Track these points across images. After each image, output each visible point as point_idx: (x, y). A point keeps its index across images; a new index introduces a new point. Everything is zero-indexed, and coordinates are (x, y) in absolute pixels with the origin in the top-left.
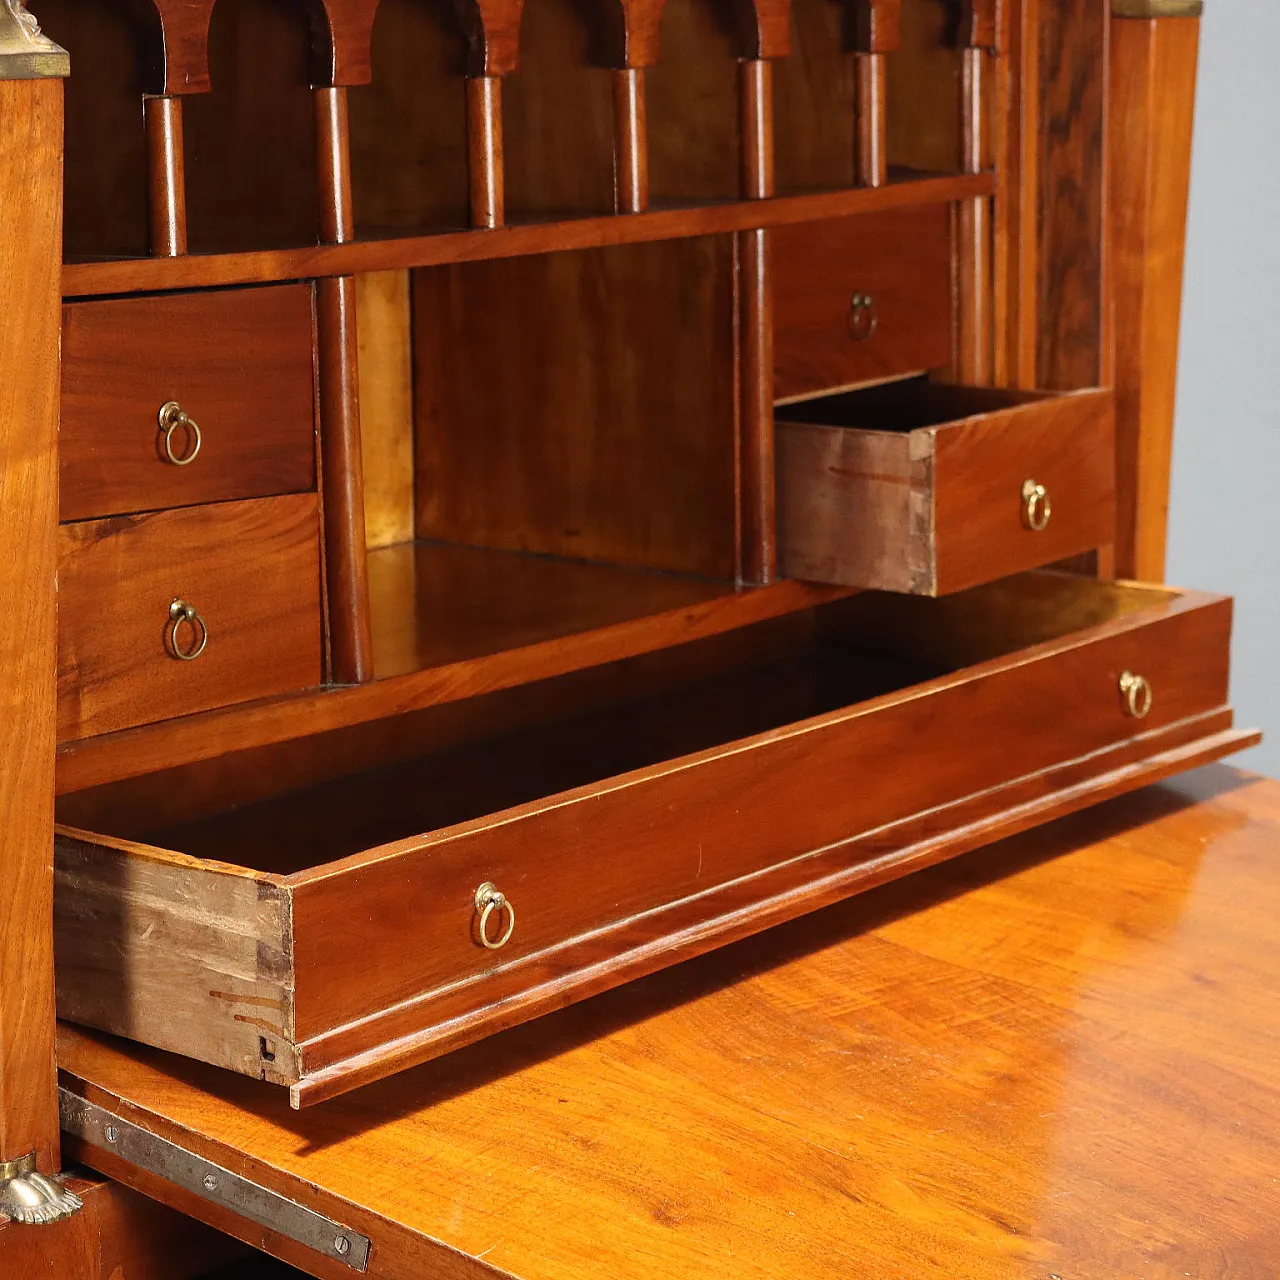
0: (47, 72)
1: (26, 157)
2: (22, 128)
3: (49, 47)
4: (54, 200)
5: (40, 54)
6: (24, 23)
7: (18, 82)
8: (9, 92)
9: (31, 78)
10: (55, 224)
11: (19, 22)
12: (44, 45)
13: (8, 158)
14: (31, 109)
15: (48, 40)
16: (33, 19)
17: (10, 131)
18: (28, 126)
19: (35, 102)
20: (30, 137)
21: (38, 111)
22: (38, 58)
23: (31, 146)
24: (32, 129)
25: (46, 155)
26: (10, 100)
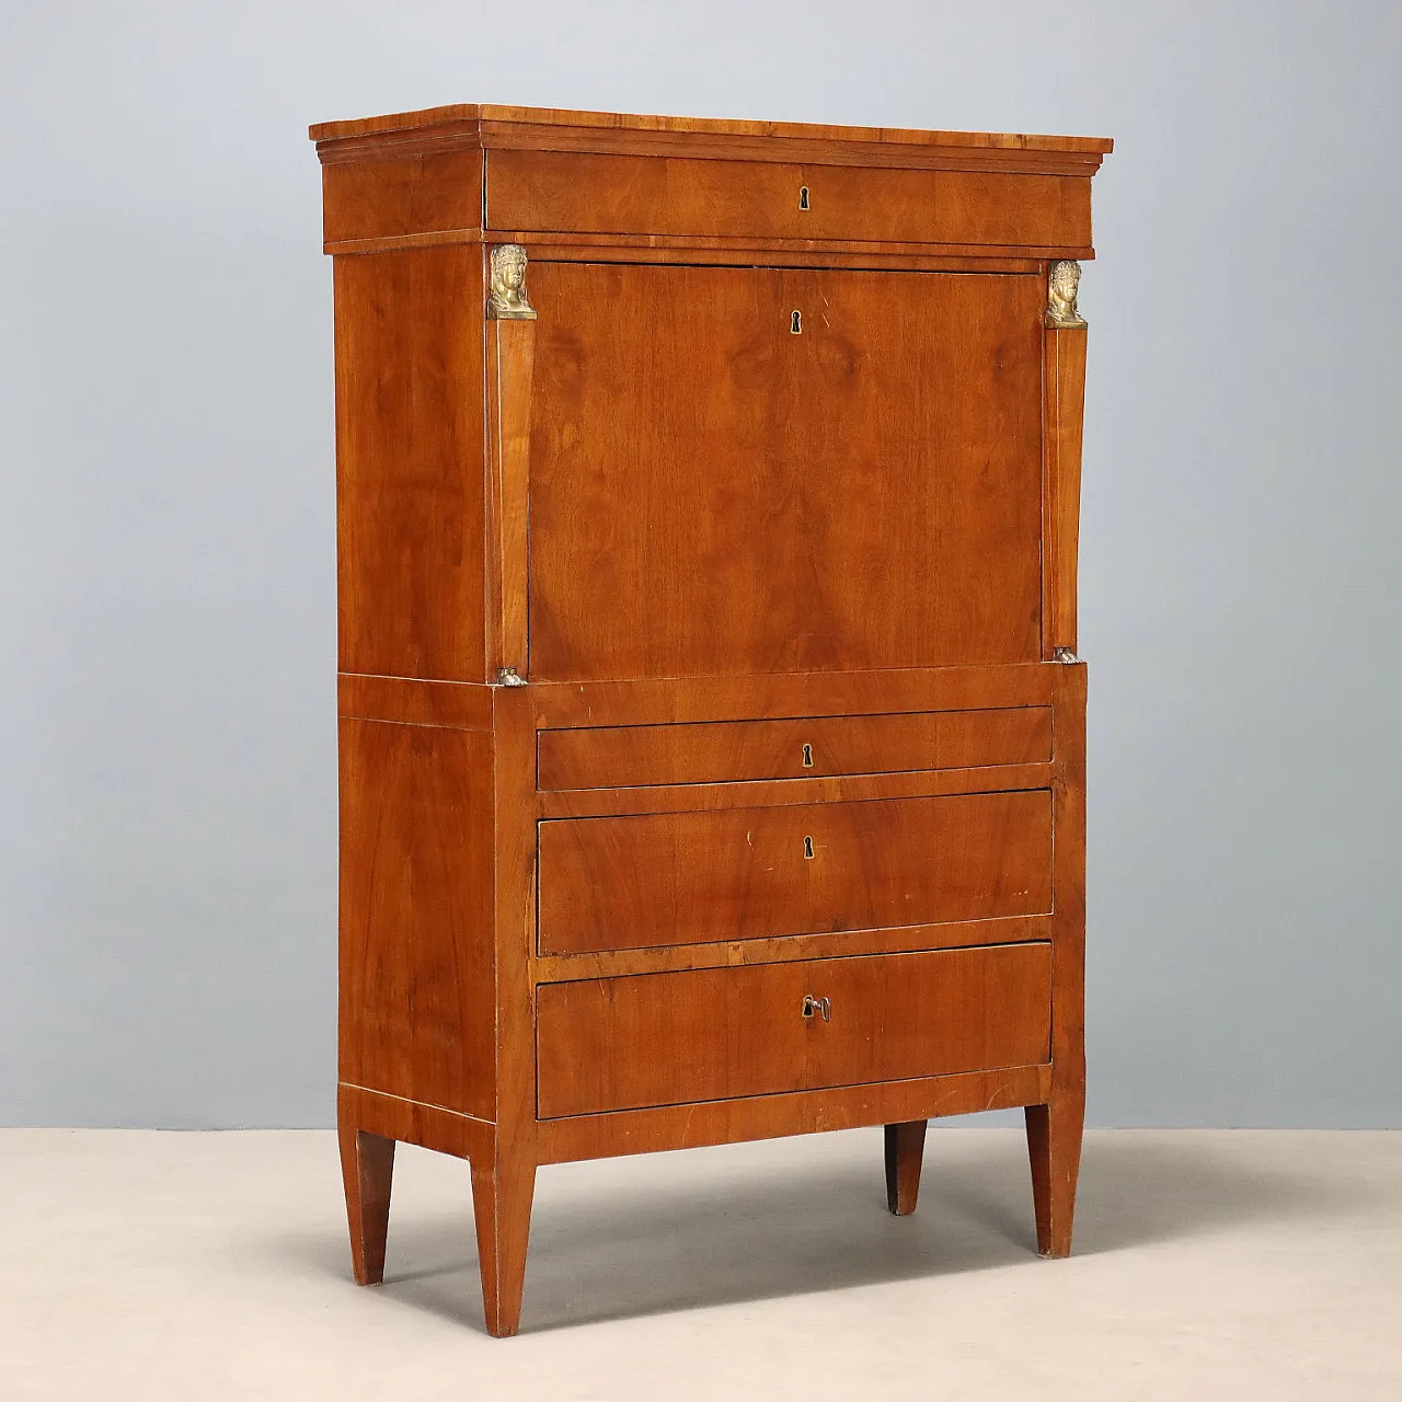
1: (521, 344)
2: (520, 335)
6: (524, 302)
11: (522, 302)
12: (529, 310)
13: (515, 344)
15: (530, 308)
16: (526, 302)
17: (516, 335)
20: (523, 338)
21: (525, 330)
23: (523, 340)
24: (523, 335)
25: (528, 343)
26: (515, 325)
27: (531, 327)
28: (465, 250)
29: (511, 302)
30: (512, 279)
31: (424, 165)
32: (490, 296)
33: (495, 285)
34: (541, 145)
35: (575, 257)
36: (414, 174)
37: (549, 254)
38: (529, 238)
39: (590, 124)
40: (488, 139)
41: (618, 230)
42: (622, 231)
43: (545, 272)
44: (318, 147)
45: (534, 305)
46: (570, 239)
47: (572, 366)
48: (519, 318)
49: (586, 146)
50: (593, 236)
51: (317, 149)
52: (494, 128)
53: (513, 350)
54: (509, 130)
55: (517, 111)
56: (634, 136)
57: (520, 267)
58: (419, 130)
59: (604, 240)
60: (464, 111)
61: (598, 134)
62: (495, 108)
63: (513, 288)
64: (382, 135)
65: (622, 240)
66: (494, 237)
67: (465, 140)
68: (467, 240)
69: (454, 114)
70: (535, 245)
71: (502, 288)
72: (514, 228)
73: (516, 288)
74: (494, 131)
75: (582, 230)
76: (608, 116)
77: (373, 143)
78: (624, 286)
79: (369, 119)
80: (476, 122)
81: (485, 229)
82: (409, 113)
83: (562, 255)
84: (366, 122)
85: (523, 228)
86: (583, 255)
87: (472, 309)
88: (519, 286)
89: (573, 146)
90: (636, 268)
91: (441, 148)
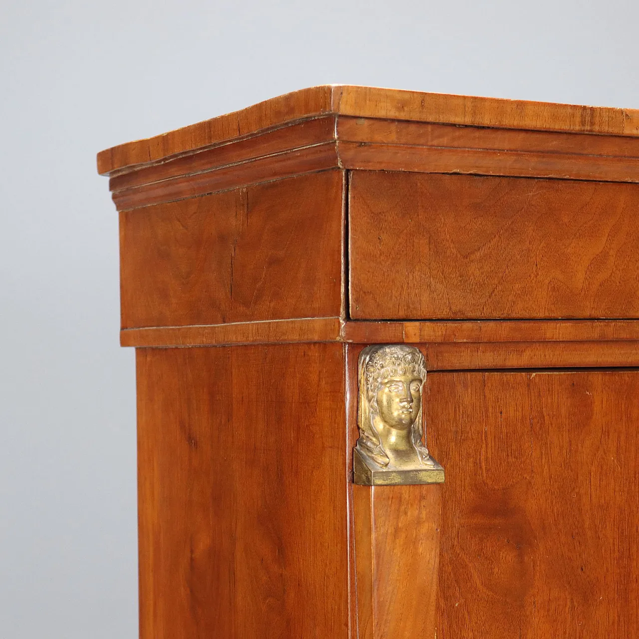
0: (430, 481)
1: (416, 529)
2: (413, 513)
3: (432, 466)
4: (433, 553)
5: (425, 470)
6: (420, 453)
7: (411, 486)
8: (406, 492)
9: (419, 484)
10: (434, 568)
11: (417, 452)
12: (429, 465)
13: (404, 530)
14: (420, 501)
15: (432, 462)
16: (425, 451)
17: (406, 513)
18: (417, 511)
19: (422, 498)
20: (419, 518)
21: (423, 503)
22: (424, 472)
23: (419, 522)
24: (420, 513)
25: (429, 527)
26: (406, 496)
27: (433, 498)
28: (315, 353)
29: (398, 453)
30: (399, 410)
31: (250, 203)
32: (359, 440)
33: (368, 420)
34: (451, 163)
35: (513, 361)
36: (234, 221)
37: (465, 359)
38: (432, 331)
39: (538, 124)
40: (350, 154)
41: (587, 313)
42: (594, 313)
43: (460, 389)
44: (113, 185)
45: (438, 457)
46: (504, 330)
47: (508, 557)
48: (412, 481)
49: (531, 165)
50: (544, 325)
51: (111, 189)
52: (363, 131)
53: (400, 541)
54: (392, 135)
55: (404, 99)
56: (610, 148)
57: (413, 387)
58: (240, 145)
59: (564, 331)
60: (307, 105)
61: (554, 143)
62: (365, 94)
63: (399, 425)
64: (187, 160)
65: (595, 330)
66: (364, 332)
67: (310, 157)
68: (316, 338)
69: (291, 111)
70: (440, 344)
71: (379, 426)
72: (402, 314)
73: (407, 428)
74: (362, 136)
75: (526, 315)
76: (570, 110)
77: (176, 172)
78: (597, 407)
79: (169, 134)
80: (329, 120)
81: (348, 318)
82: (222, 117)
83: (488, 359)
84: (165, 140)
85: (417, 314)
86: (525, 359)
87: (326, 460)
88: (412, 421)
89: (507, 164)
90: (617, 377)
91: (275, 174)
